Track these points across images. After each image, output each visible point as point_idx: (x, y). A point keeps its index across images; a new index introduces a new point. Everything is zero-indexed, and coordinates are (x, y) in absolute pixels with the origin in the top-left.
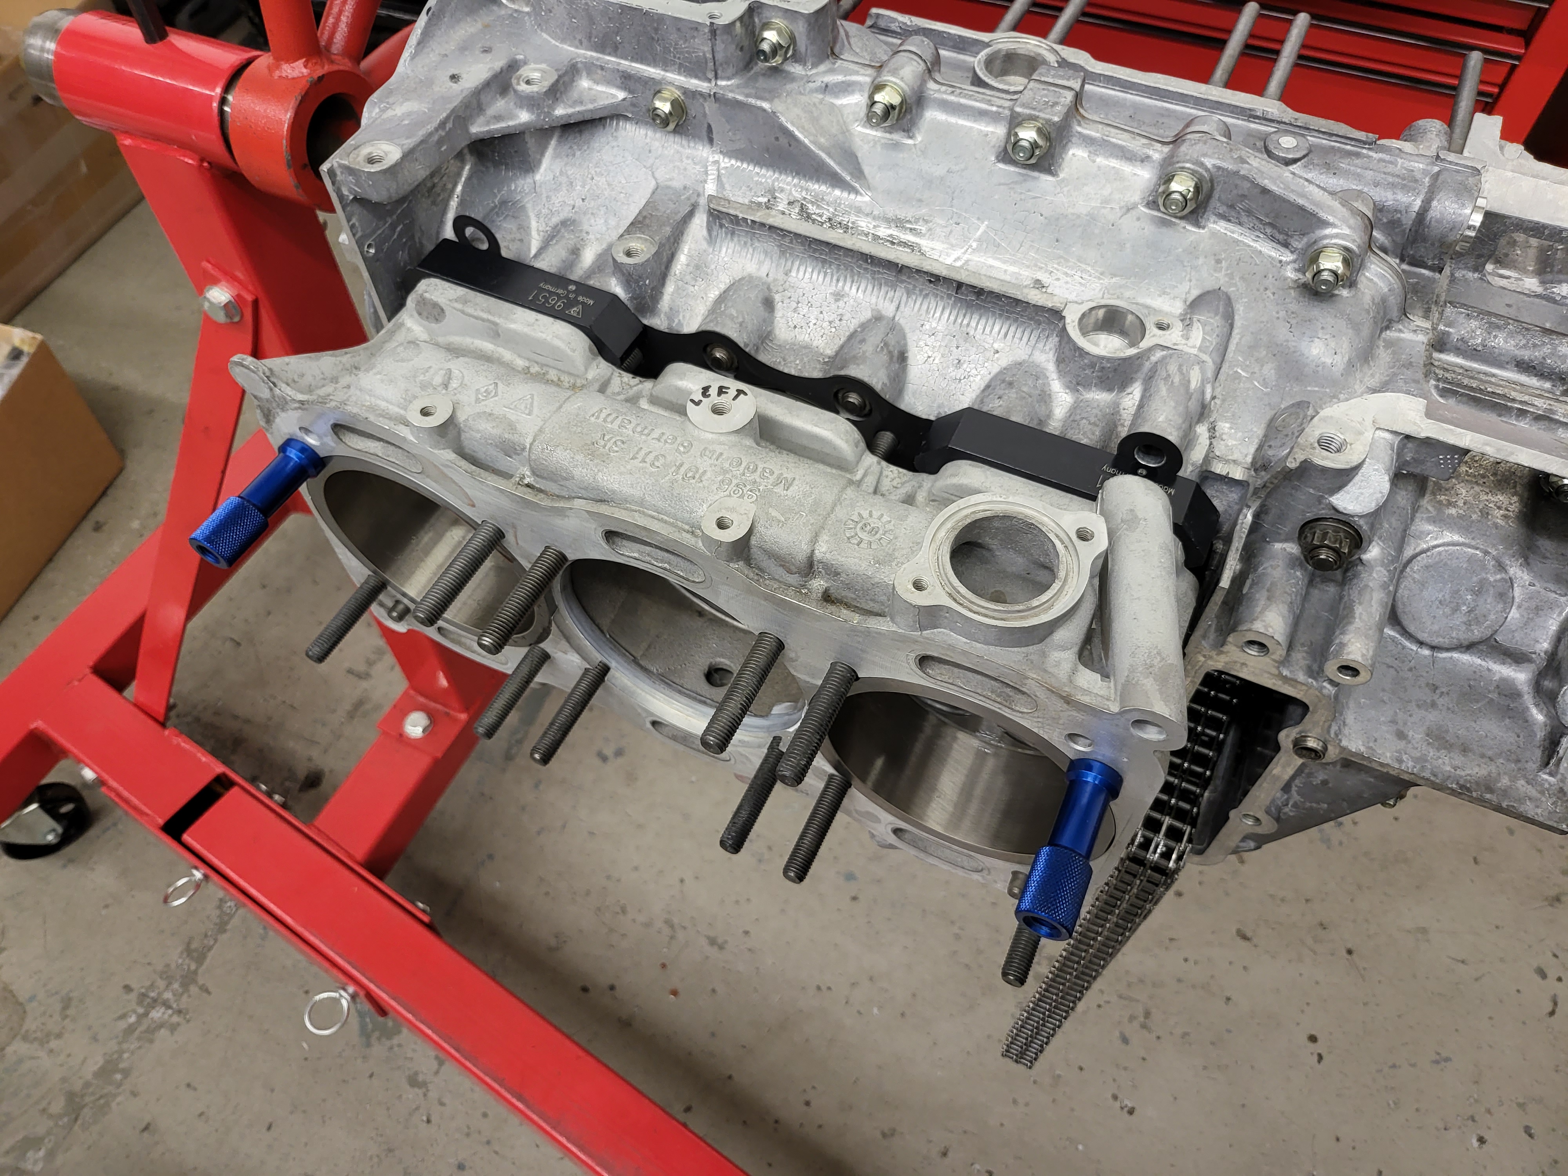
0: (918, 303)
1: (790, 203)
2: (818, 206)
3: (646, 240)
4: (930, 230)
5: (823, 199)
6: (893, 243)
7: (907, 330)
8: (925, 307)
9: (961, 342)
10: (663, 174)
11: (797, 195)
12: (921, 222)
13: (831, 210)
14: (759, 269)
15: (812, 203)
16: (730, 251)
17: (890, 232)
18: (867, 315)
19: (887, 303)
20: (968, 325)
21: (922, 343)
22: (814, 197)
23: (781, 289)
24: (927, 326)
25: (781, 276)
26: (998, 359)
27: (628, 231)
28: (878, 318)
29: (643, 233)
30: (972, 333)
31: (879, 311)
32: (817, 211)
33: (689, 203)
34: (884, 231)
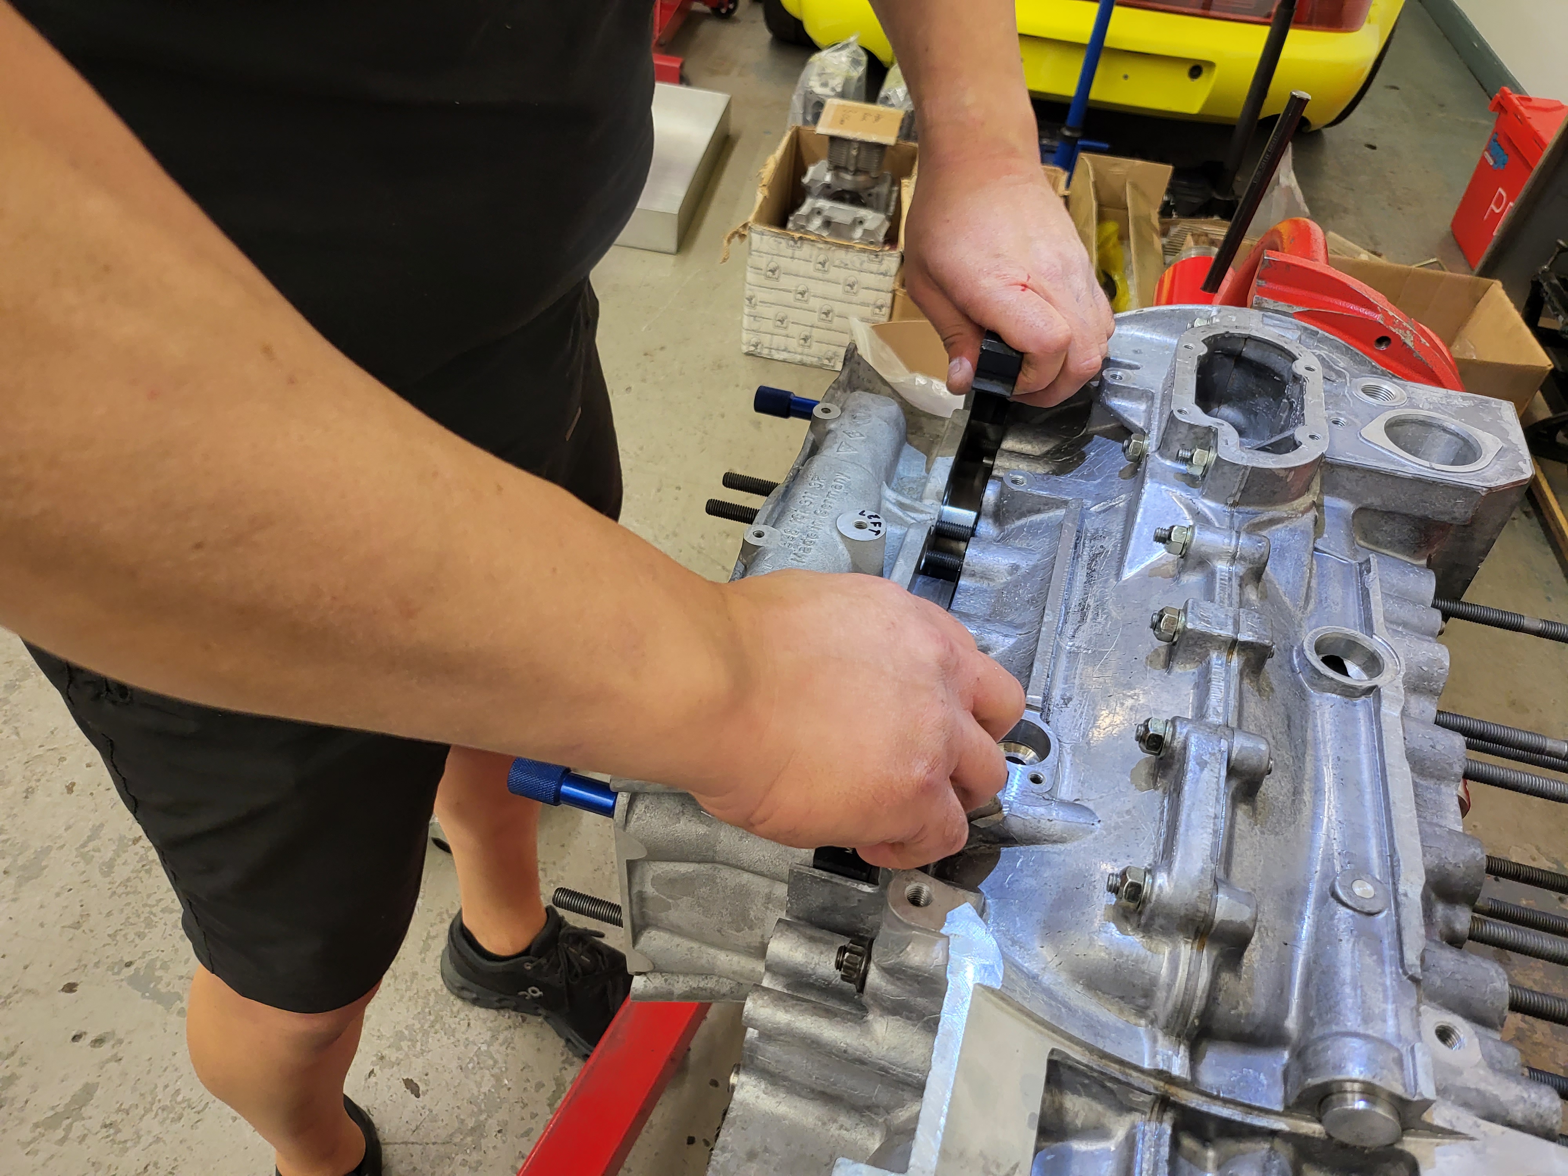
1: (1102, 547)
4: (1099, 623)
6: (1082, 610)
12: (1105, 616)
15: (1105, 556)
17: (1091, 604)
34: (1091, 601)
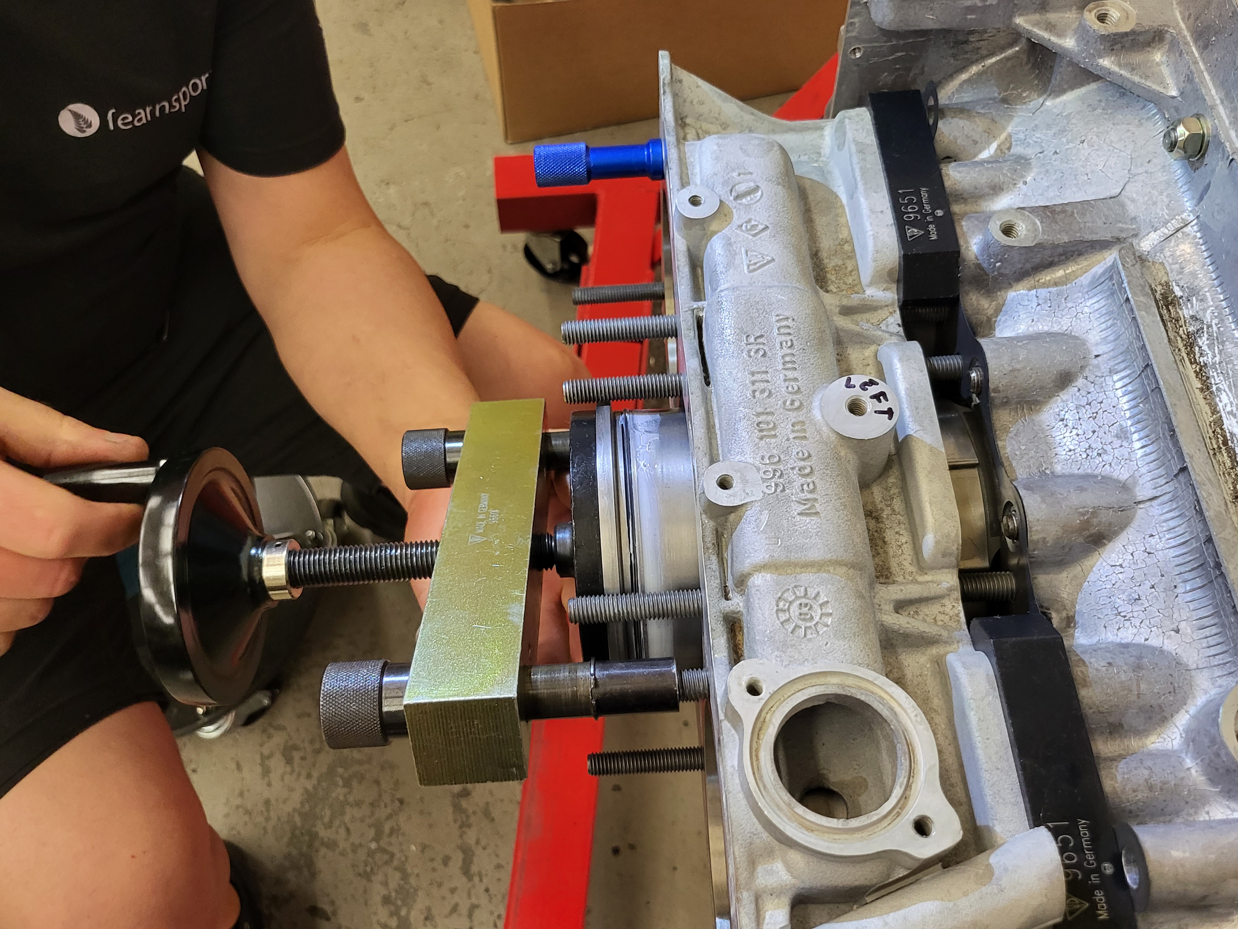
0: (1172, 514)
2: (1211, 346)
3: (1036, 230)
5: (1223, 343)
7: (1135, 524)
8: (1172, 524)
9: (1160, 588)
10: (1132, 190)
11: (1208, 317)
13: (1217, 359)
14: (1097, 344)
15: (1210, 335)
16: (1097, 306)
18: (1122, 474)
19: (1149, 485)
20: (1185, 581)
21: (1131, 549)
22: (1219, 333)
23: (1091, 378)
24: (1153, 541)
25: (1105, 368)
26: (1169, 637)
27: (1033, 210)
28: (1125, 487)
29: (1041, 223)
30: (1180, 590)
31: (1135, 483)
32: (1205, 348)
33: (1116, 234)
